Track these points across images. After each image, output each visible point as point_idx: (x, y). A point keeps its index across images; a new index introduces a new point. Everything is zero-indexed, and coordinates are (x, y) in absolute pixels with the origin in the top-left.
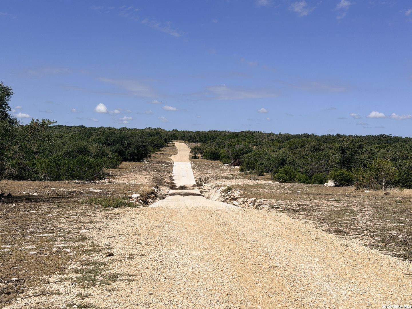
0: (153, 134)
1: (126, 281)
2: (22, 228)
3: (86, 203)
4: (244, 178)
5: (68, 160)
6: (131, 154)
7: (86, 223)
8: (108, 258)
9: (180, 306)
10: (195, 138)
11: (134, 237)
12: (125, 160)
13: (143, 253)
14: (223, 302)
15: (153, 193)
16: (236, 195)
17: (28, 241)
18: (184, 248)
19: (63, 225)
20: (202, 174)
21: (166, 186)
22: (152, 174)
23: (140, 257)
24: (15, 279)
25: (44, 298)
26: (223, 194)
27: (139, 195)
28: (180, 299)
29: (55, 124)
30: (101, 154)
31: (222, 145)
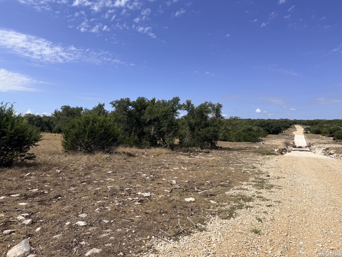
0: (284, 122)
1: (278, 189)
2: (228, 161)
3: (253, 152)
4: (336, 143)
5: (244, 134)
6: (273, 131)
7: (254, 161)
8: (267, 177)
9: (307, 204)
10: (306, 123)
11: (278, 169)
12: (270, 134)
13: (284, 177)
14: (332, 206)
15: (285, 149)
16: (332, 152)
17: (231, 166)
18: (305, 177)
19: (244, 161)
20: (310, 141)
21: (291, 146)
22: (284, 140)
23: (283, 179)
24: (228, 181)
25: (242, 191)
26: (324, 151)
27: (278, 150)
28: (307, 201)
29: (240, 118)
30: (259, 131)
31: (322, 127)
